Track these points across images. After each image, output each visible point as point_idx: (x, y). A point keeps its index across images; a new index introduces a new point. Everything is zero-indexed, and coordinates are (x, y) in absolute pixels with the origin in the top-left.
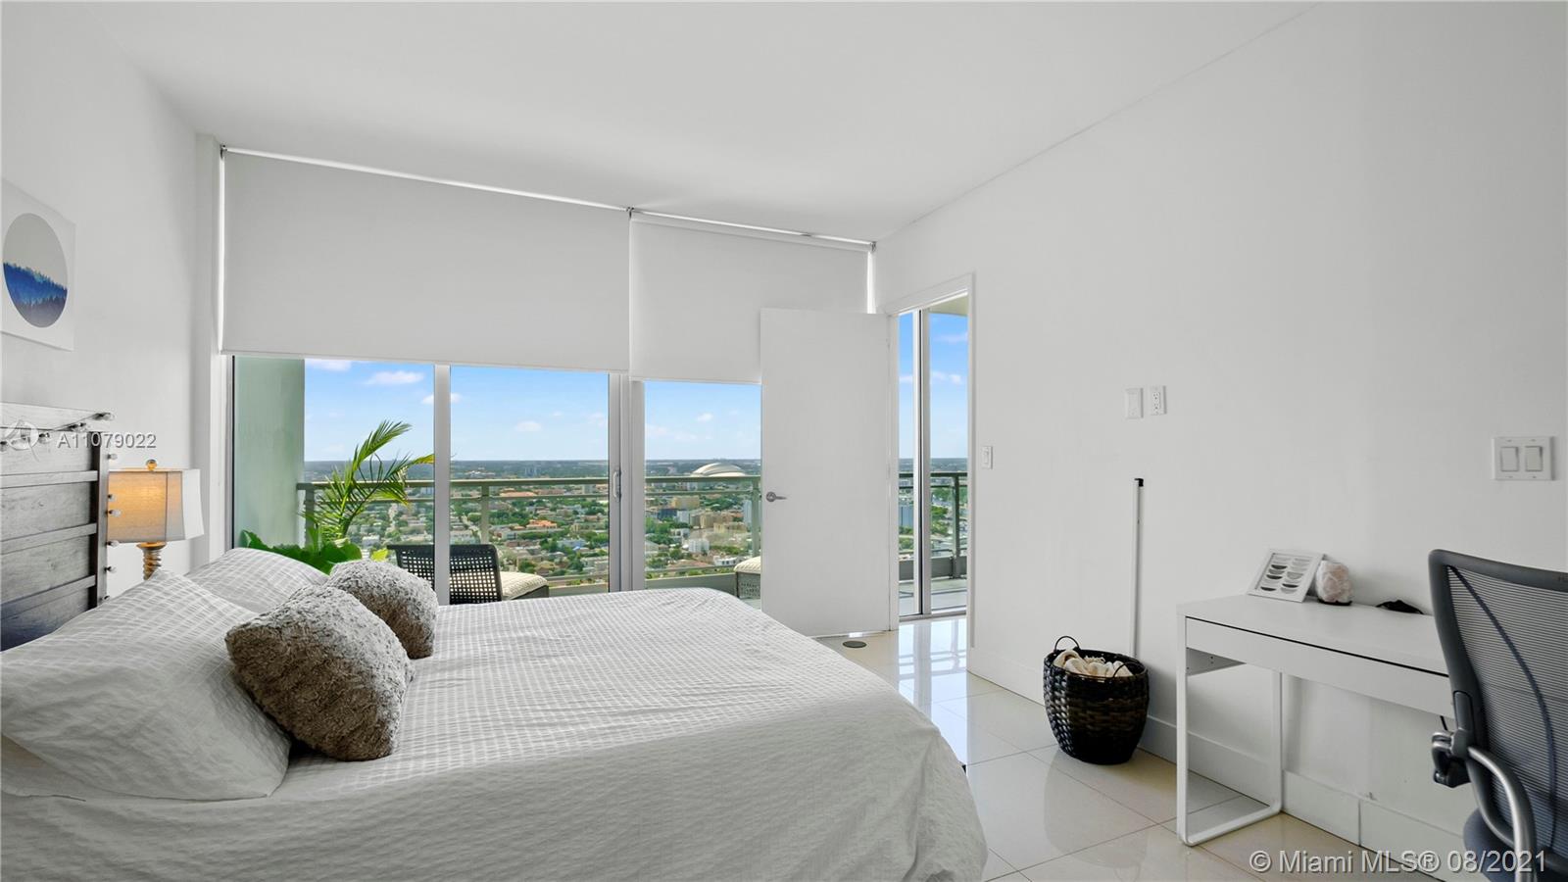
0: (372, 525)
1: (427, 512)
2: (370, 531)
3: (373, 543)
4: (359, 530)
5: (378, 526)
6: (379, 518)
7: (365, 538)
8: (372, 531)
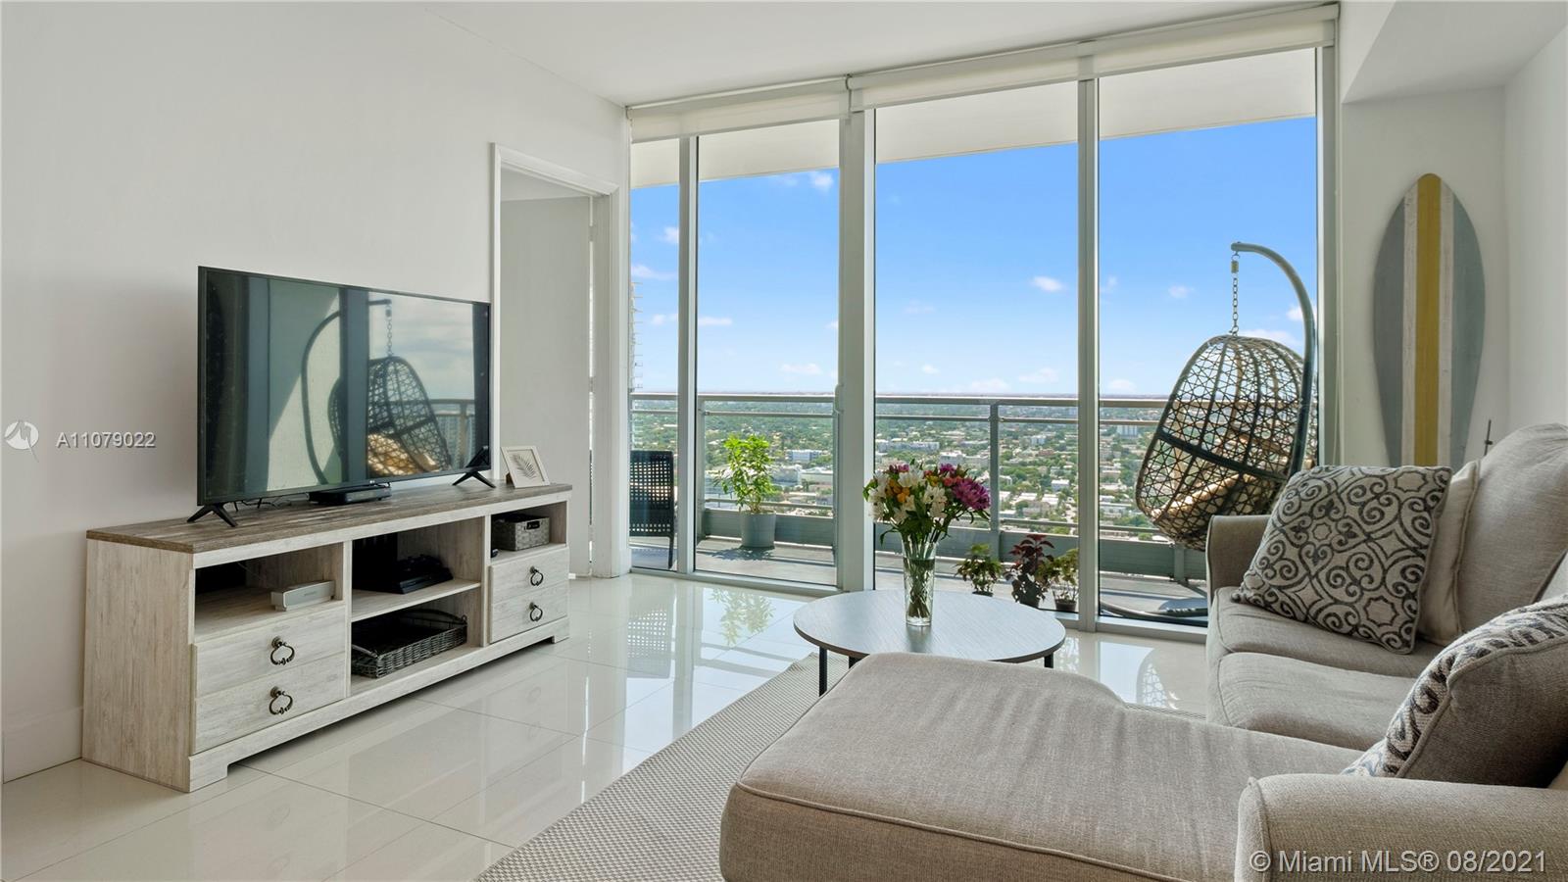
0: (1062, 468)
1: (1123, 456)
2: (1060, 474)
3: (1062, 487)
4: (1049, 470)
5: (1068, 469)
6: (1070, 460)
7: (1054, 482)
8: (1063, 474)
